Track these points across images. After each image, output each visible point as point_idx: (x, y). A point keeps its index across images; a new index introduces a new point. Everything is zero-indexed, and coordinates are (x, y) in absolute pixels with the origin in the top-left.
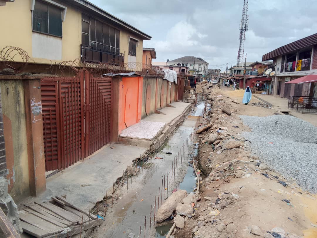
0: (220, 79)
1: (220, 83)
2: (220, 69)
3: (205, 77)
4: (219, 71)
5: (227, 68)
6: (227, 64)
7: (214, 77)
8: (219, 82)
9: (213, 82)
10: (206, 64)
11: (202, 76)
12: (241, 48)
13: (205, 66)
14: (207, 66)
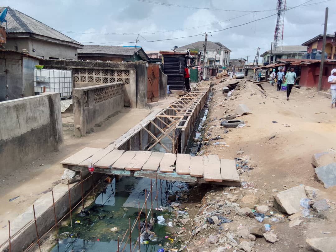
0: (247, 70)
1: (248, 76)
2: (246, 59)
3: (225, 69)
4: (244, 61)
5: (258, 54)
6: (258, 48)
7: (238, 68)
8: (246, 74)
9: (238, 76)
10: (227, 52)
11: (222, 67)
12: (280, 23)
13: (226, 53)
14: (228, 54)
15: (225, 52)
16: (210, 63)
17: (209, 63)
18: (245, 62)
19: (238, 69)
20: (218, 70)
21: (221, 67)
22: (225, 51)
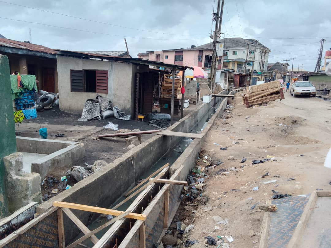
2: (288, 63)
3: (262, 75)
4: (286, 65)
7: (280, 74)
10: (265, 51)
11: (257, 73)
13: (264, 53)
14: (266, 54)
15: (262, 52)
16: (239, 66)
17: (237, 67)
18: (287, 67)
19: (280, 76)
20: (250, 76)
21: (255, 72)
22: (262, 50)
